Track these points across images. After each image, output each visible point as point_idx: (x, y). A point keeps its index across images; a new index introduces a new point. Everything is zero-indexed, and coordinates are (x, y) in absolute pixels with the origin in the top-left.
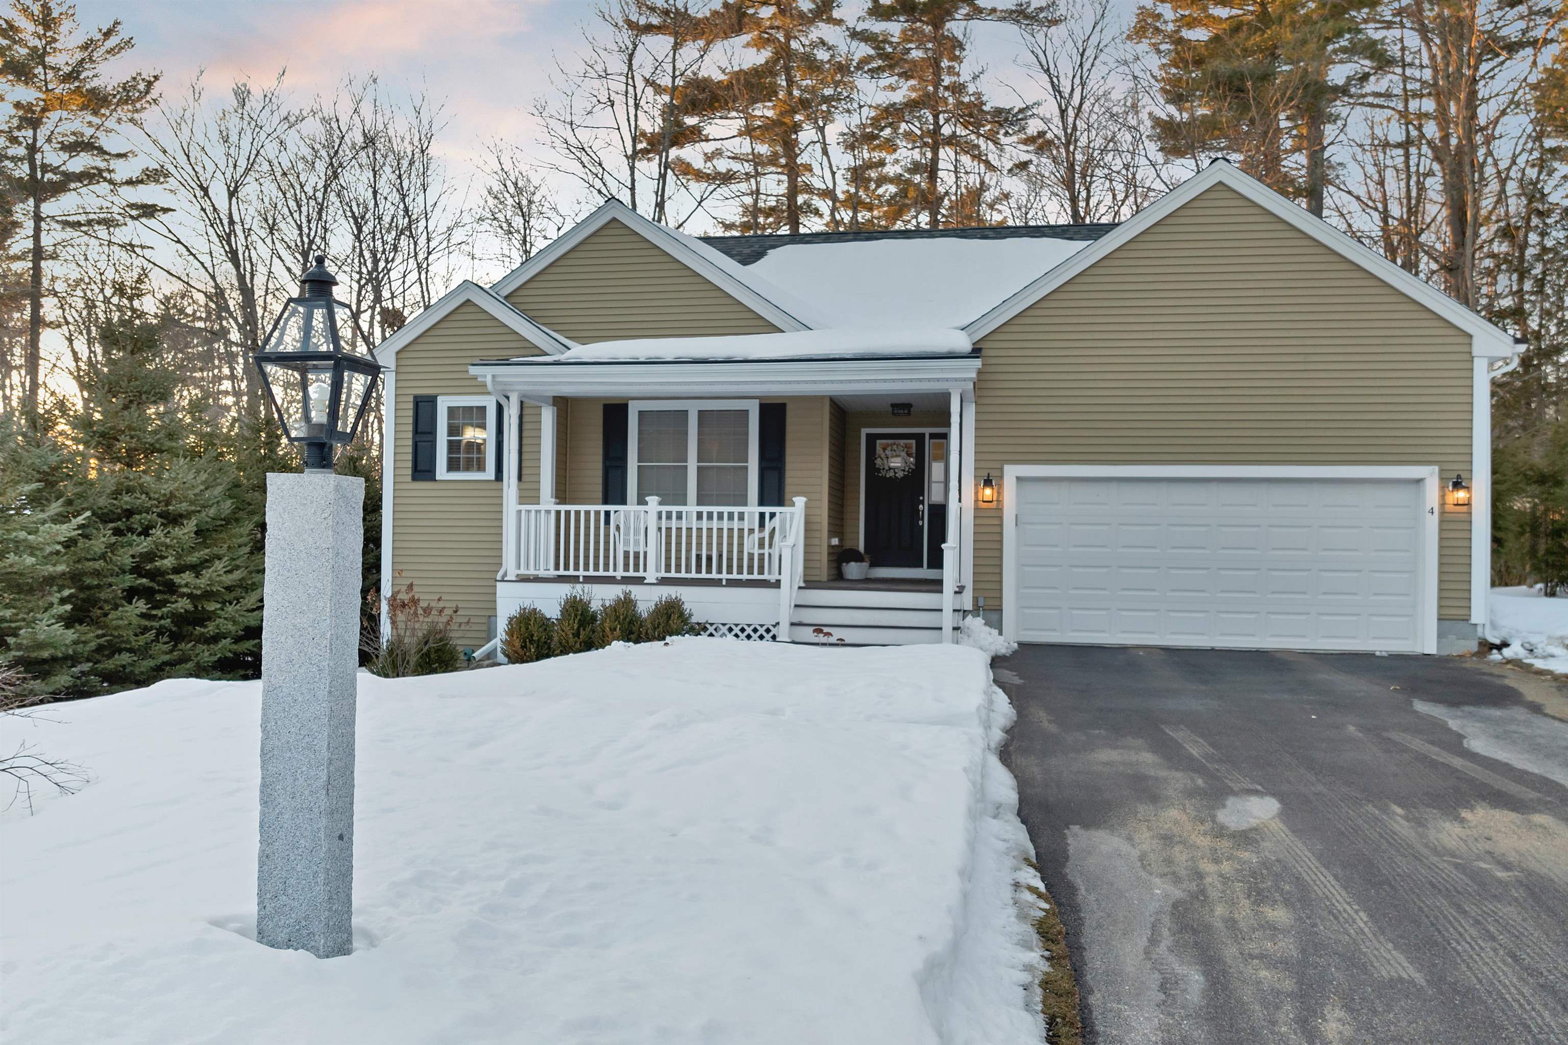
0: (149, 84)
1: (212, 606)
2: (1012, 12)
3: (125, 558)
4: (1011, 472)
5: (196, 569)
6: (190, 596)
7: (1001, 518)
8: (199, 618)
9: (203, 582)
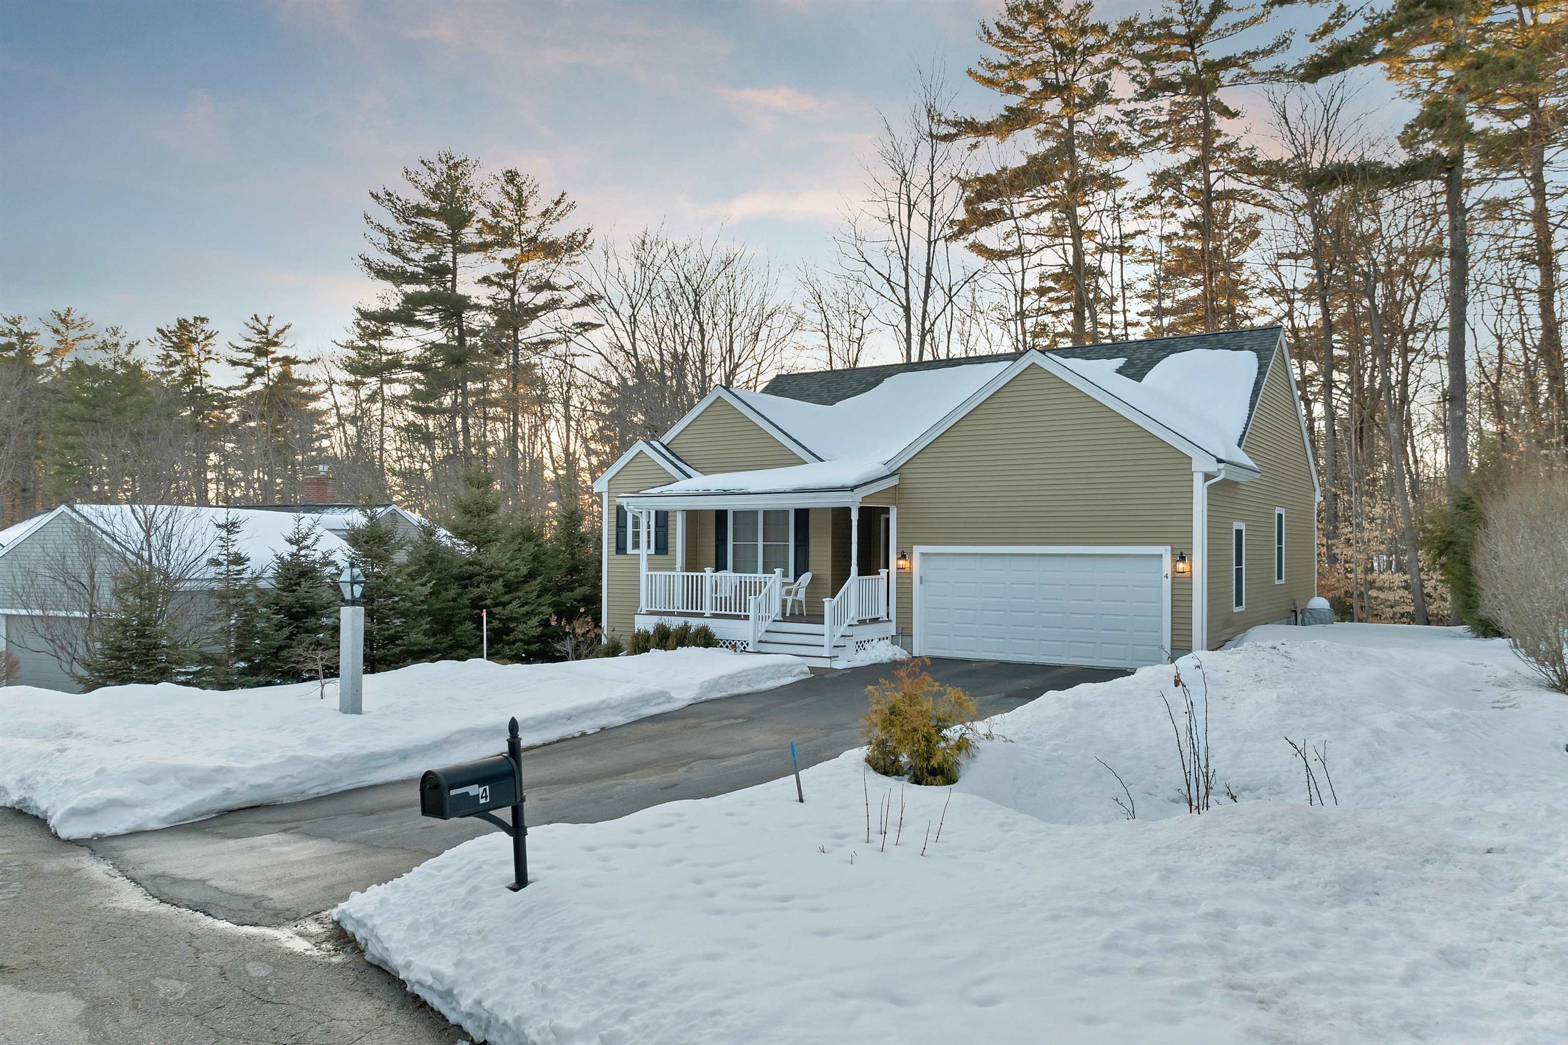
0: (585, 236)
1: (512, 625)
2: (1272, 73)
3: (465, 600)
4: (917, 550)
5: (504, 605)
6: (501, 620)
7: (911, 578)
8: (508, 631)
9: (506, 612)
